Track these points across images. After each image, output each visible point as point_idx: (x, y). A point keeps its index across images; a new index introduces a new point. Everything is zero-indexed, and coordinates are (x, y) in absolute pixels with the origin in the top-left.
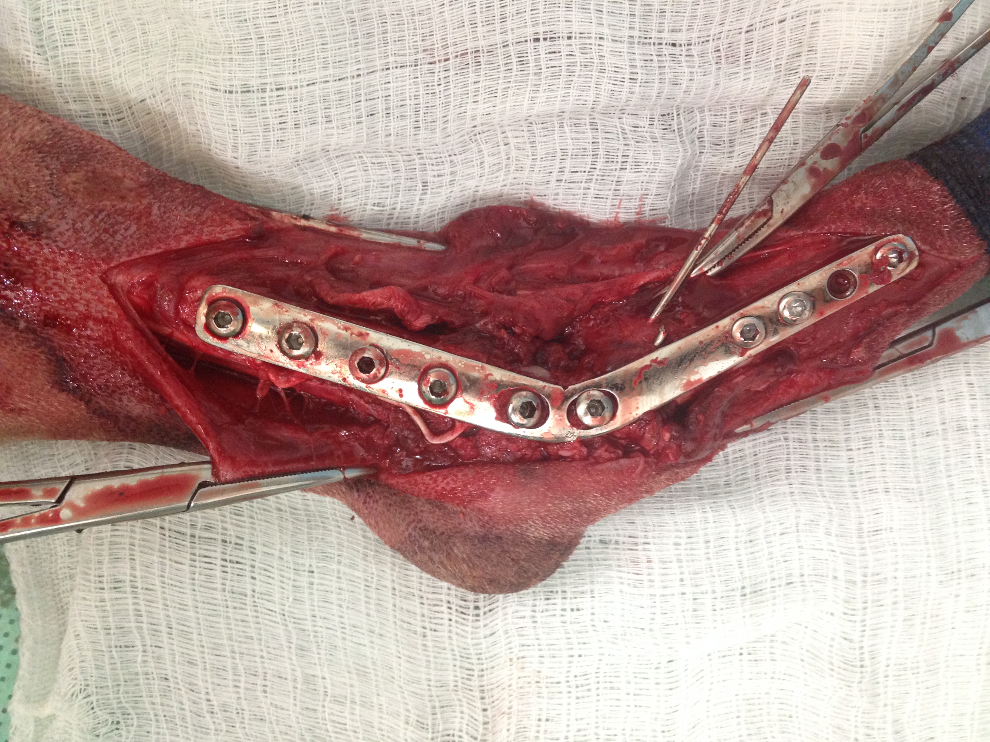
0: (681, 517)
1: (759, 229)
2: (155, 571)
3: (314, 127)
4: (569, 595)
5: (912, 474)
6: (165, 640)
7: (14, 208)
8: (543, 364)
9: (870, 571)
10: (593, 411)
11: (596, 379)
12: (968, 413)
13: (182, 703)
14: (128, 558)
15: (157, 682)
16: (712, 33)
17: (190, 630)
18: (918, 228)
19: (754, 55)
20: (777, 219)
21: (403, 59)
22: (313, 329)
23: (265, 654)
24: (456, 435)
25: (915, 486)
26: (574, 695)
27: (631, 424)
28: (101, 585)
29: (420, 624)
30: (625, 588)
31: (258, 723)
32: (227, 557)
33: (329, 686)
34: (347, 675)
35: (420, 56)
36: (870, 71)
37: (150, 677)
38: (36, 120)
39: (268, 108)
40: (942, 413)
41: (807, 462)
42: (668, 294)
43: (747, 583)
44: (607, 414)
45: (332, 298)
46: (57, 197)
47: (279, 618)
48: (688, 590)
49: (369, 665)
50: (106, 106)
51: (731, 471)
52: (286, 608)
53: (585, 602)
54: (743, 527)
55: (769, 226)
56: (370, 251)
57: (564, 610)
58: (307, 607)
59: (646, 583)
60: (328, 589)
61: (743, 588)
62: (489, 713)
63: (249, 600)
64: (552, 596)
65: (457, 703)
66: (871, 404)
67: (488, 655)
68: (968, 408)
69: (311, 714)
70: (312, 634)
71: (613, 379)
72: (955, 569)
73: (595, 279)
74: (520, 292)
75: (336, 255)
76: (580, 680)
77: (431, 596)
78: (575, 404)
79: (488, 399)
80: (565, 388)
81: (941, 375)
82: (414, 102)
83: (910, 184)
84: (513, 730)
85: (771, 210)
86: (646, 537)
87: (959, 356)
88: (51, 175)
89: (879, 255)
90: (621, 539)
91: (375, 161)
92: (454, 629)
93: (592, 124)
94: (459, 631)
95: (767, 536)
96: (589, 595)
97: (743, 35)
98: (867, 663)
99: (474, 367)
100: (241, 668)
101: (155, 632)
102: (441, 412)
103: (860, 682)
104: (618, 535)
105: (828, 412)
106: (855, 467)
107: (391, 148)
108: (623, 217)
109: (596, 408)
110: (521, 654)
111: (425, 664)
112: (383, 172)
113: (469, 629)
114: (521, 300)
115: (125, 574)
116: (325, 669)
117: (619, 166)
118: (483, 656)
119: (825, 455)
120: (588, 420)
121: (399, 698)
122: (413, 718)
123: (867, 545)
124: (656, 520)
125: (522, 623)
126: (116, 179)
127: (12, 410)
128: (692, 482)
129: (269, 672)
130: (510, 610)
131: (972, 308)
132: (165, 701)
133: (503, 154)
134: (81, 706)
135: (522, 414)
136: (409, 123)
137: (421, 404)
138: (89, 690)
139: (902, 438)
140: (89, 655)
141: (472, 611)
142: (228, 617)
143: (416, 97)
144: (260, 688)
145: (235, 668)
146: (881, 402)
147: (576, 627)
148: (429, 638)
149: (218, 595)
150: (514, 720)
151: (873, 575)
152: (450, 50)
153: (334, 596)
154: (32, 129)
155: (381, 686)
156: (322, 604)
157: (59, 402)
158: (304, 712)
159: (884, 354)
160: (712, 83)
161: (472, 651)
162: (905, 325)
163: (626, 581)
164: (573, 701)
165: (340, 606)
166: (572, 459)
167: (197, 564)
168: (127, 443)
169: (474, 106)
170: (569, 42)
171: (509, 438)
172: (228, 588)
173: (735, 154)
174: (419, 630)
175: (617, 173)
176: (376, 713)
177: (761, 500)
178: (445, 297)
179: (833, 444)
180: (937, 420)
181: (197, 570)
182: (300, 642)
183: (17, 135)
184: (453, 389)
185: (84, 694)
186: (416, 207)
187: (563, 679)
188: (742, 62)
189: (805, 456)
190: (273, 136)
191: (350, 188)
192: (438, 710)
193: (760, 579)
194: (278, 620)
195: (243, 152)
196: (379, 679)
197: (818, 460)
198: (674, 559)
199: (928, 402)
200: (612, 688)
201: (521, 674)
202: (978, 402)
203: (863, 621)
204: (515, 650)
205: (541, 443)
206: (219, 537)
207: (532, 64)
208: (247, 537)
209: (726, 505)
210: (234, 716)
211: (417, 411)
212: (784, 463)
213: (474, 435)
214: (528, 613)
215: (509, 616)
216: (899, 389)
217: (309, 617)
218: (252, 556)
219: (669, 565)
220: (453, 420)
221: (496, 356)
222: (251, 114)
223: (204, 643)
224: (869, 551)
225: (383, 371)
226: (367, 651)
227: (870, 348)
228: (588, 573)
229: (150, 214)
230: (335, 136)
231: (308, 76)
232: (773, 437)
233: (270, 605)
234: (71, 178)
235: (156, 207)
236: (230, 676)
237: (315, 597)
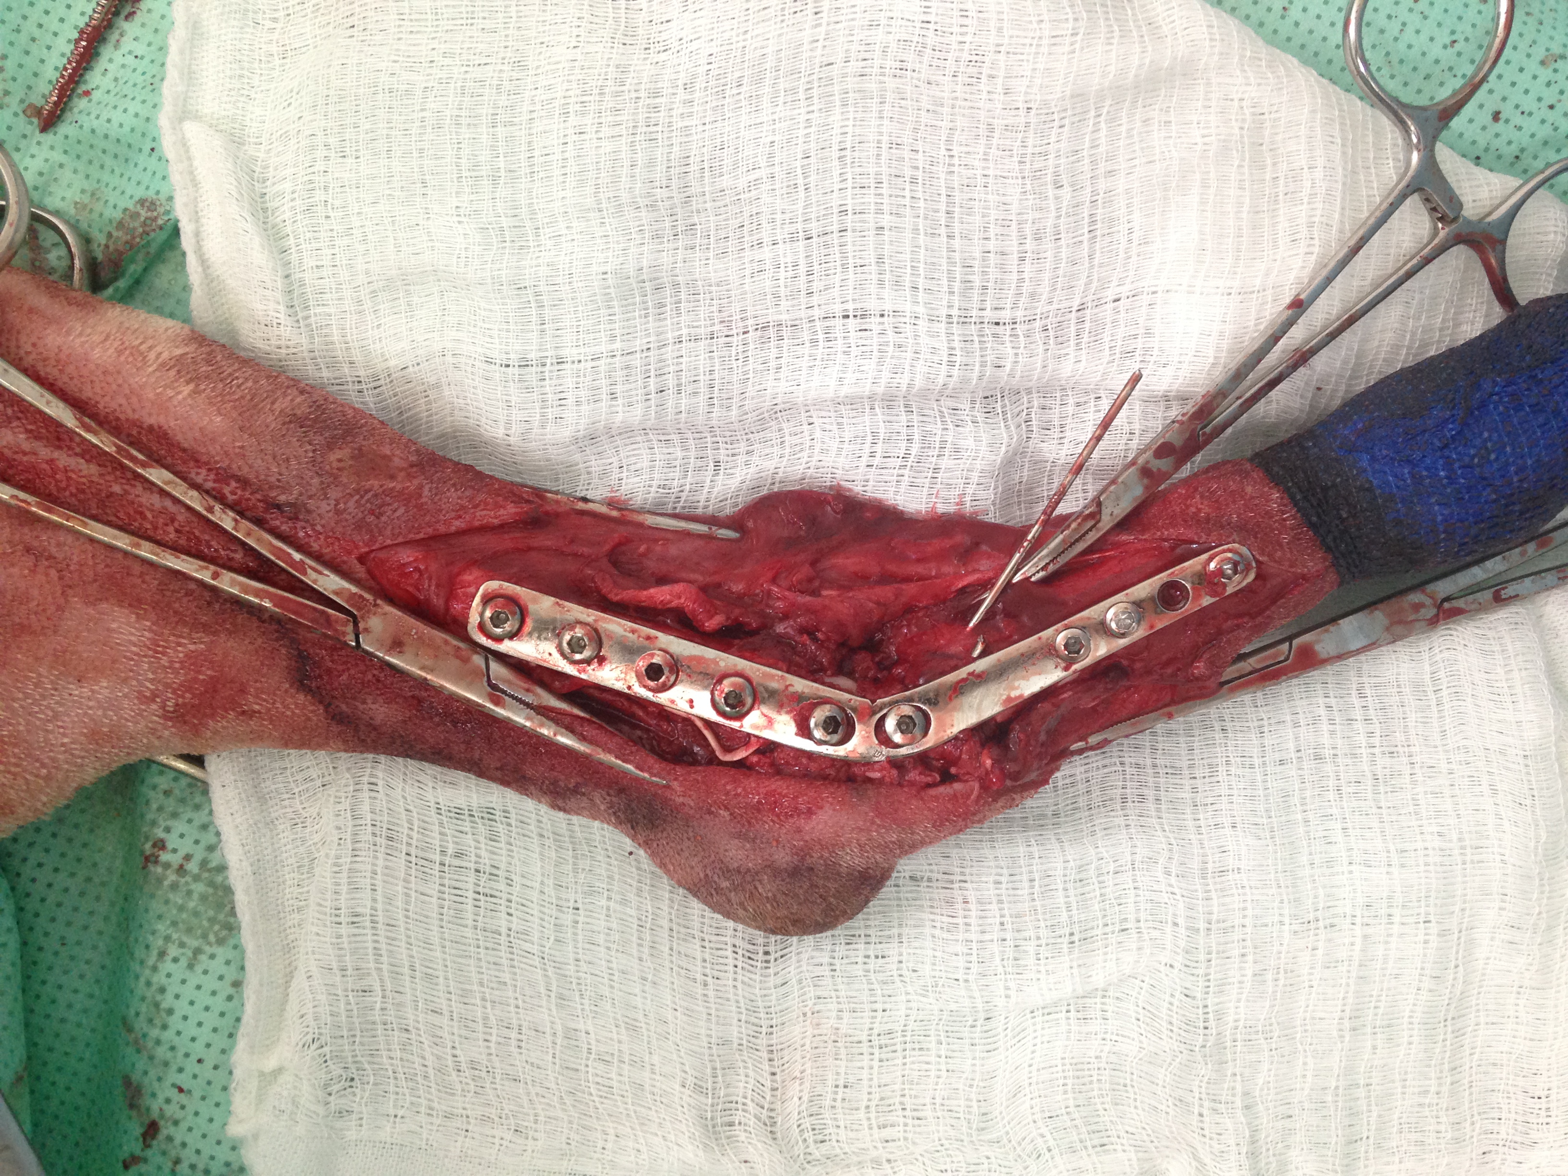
0: (1002, 851)
1: (1087, 532)
2: (400, 904)
3: (598, 405)
4: (873, 939)
5: (1262, 808)
6: (407, 984)
7: (271, 488)
8: (850, 675)
9: (1214, 917)
10: (904, 727)
11: (907, 693)
12: (1326, 740)
13: (423, 1058)
14: (369, 887)
15: (396, 1033)
16: (1038, 311)
17: (436, 973)
18: (1256, 537)
19: (1086, 335)
20: (1107, 522)
21: (698, 331)
22: (596, 631)
23: (520, 1003)
24: (751, 751)
25: (1265, 821)
26: (877, 1056)
27: (945, 743)
28: (338, 919)
29: (699, 969)
30: (937, 932)
31: (513, 1084)
32: (480, 889)
33: (593, 1042)
34: (614, 1029)
35: (716, 328)
36: (1211, 360)
37: (389, 1026)
38: (296, 392)
39: (547, 382)
40: (1297, 738)
41: (1146, 791)
42: (989, 598)
43: (1076, 929)
44: (917, 731)
45: (616, 596)
46: (320, 475)
47: (537, 961)
48: (1008, 936)
49: (641, 1017)
50: (362, 373)
51: (1060, 799)
52: (546, 950)
53: (892, 950)
54: (1072, 863)
55: (1098, 530)
56: (656, 541)
57: (868, 957)
58: (570, 948)
59: (962, 927)
60: (595, 928)
61: (1072, 934)
62: (778, 1077)
63: (503, 939)
64: (854, 940)
65: (741, 1064)
66: (1217, 727)
67: (778, 1008)
68: (1326, 735)
69: (571, 1074)
70: (574, 981)
71: (926, 692)
72: (1311, 917)
73: (908, 579)
74: (825, 593)
75: (620, 544)
76: (884, 1040)
77: (714, 938)
78: (882, 719)
79: (788, 713)
80: (873, 701)
81: (1296, 696)
82: (708, 377)
83: (1249, 489)
84: (805, 1098)
85: (1100, 512)
86: (963, 874)
87: (1316, 674)
88: (314, 451)
89: (1212, 566)
90: (935, 876)
91: (663, 438)
92: (740, 977)
93: (906, 406)
94: (746, 980)
95: (1099, 875)
96: (897, 940)
97: (1074, 315)
98: (1212, 1023)
99: (773, 676)
100: (492, 1018)
101: (396, 974)
102: (735, 725)
103: (1204, 1046)
104: (931, 871)
105: (1169, 733)
106: (1199, 798)
107: (681, 426)
108: (941, 508)
109: (907, 725)
110: (817, 1008)
111: (705, 1016)
112: (671, 450)
113: (757, 977)
114: (827, 602)
115: (365, 906)
116: (589, 1022)
117: (936, 453)
118: (772, 1010)
119: (1167, 783)
120: (897, 738)
121: (675, 1057)
122: (690, 1081)
123: (1211, 887)
124: (974, 854)
125: (818, 971)
126: (385, 457)
127: (244, 713)
128: (1015, 813)
129: (525, 1024)
130: (804, 956)
131: (1334, 620)
132: (405, 1056)
133: (806, 433)
134: (313, 1058)
135: (826, 729)
136: (702, 399)
137: (712, 716)
138: (323, 1040)
139: (1252, 767)
140: (323, 998)
141: (761, 956)
142: (480, 959)
143: (711, 372)
144: (514, 1043)
145: (486, 1018)
146: (1228, 725)
147: (881, 977)
148: (711, 987)
149: (469, 933)
150: (807, 1085)
151: (1218, 922)
152: (750, 322)
153: (602, 936)
154: (292, 400)
155: (654, 1042)
156: (587, 946)
157: (296, 705)
158: (565, 1072)
159: (1229, 670)
160: (1039, 365)
161: (760, 1004)
162: (1248, 640)
163: (938, 925)
164: (876, 1064)
165: (608, 948)
166: (880, 782)
167: (446, 896)
168: (371, 756)
169: (775, 384)
170: (882, 320)
171: (809, 755)
172: (480, 924)
173: (1066, 441)
174: (699, 977)
175: (934, 460)
176: (647, 1074)
177: (1093, 833)
178: (740, 596)
179: (1175, 771)
180: (1291, 746)
181: (446, 903)
182: (561, 991)
183: (277, 406)
184: (749, 701)
185: (316, 1045)
186: (706, 490)
187: (864, 1038)
188: (1072, 343)
189: (1142, 785)
190: (551, 413)
191: (633, 468)
192: (719, 1072)
193: (1090, 925)
194: (537, 964)
195: (516, 430)
196: (652, 1034)
197: (1157, 788)
198: (994, 899)
199: (1280, 727)
200: (921, 1049)
201: (816, 1032)
202: (1338, 727)
203: (1207, 975)
204: (810, 1003)
205: (845, 763)
206: (472, 866)
207: (840, 341)
208: (503, 866)
209: (1053, 840)
210: (483, 1074)
211: (708, 723)
212: (1120, 791)
213: (772, 751)
214: (826, 960)
215: (803, 962)
216: (1248, 710)
217: (571, 961)
218: (509, 889)
219: (988, 907)
220: (749, 735)
221: (799, 666)
222: (529, 389)
223: (452, 989)
224: (1213, 895)
225: (673, 679)
226: (638, 1001)
227: (1211, 663)
228: (895, 915)
229: (420, 496)
230: (621, 414)
231: (593, 350)
232: (1107, 761)
233: (527, 946)
234: (334, 456)
235: (427, 488)
236: (480, 1028)
237: (580, 938)
